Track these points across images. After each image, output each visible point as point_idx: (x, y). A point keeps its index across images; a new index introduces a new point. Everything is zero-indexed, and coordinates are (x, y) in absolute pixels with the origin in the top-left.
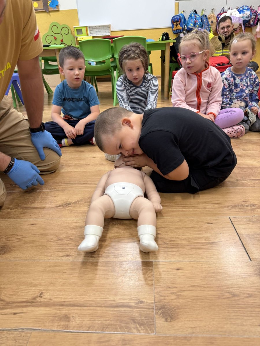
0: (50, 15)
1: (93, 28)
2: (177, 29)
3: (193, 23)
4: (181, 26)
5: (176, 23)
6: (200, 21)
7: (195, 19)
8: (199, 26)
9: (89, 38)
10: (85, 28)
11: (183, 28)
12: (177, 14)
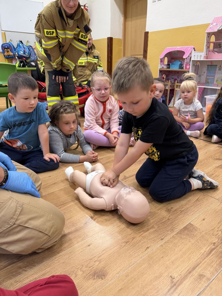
2: (9, 54)
3: (22, 51)
4: (12, 53)
5: (7, 50)
6: (28, 50)
7: (24, 48)
8: (28, 54)
11: (14, 55)
12: (5, 43)
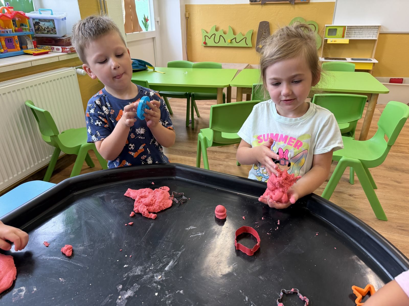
0: (294, 8)
1: (352, 28)
9: (345, 41)
10: (342, 29)
